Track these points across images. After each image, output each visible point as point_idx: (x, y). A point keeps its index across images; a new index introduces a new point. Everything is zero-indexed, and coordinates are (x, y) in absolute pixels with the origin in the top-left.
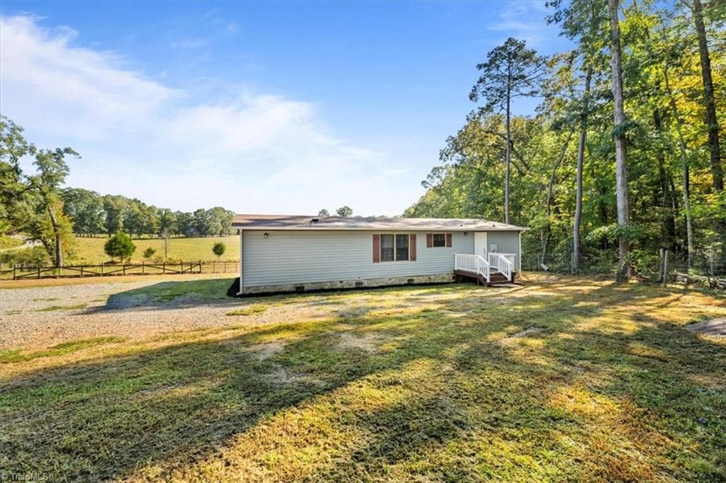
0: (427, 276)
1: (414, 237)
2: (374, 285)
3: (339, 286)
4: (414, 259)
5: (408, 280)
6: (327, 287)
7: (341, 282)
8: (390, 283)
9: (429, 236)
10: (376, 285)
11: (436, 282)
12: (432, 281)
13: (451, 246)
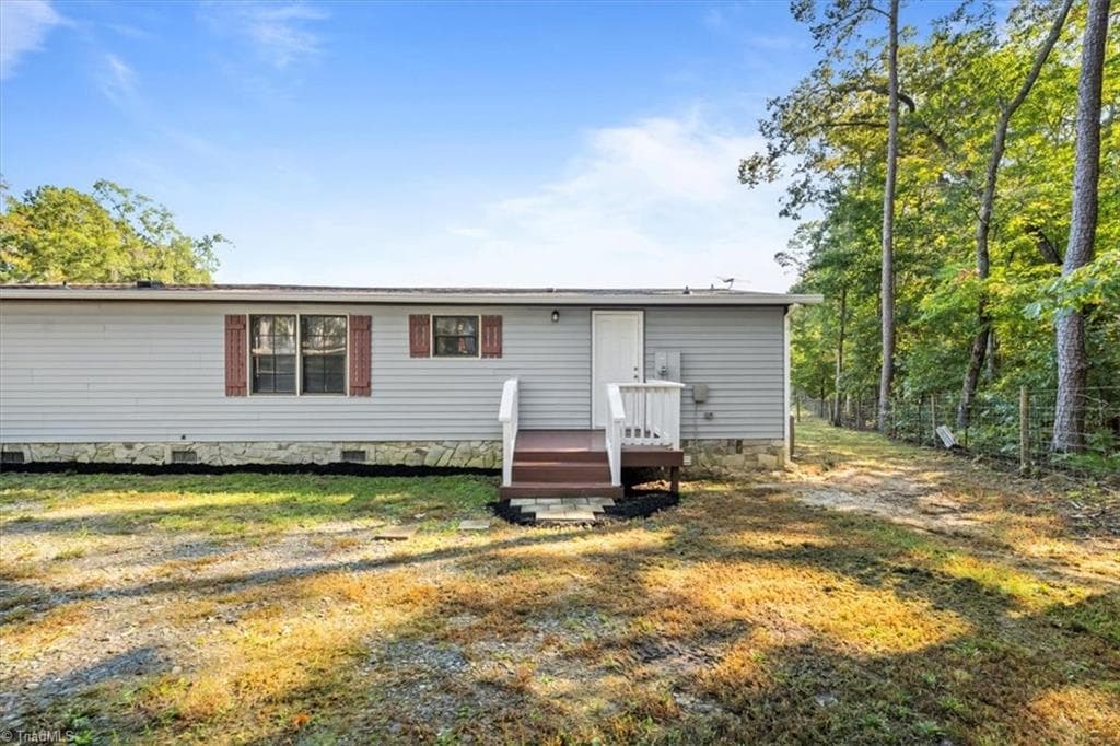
0: (409, 443)
1: (363, 326)
2: (228, 462)
3: (121, 456)
4: (363, 389)
5: (344, 453)
6: (84, 459)
7: (129, 446)
8: (281, 457)
9: (417, 323)
10: (235, 462)
11: (442, 463)
12: (429, 461)
13: (499, 354)
